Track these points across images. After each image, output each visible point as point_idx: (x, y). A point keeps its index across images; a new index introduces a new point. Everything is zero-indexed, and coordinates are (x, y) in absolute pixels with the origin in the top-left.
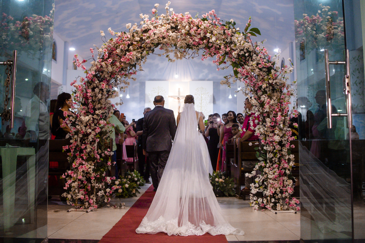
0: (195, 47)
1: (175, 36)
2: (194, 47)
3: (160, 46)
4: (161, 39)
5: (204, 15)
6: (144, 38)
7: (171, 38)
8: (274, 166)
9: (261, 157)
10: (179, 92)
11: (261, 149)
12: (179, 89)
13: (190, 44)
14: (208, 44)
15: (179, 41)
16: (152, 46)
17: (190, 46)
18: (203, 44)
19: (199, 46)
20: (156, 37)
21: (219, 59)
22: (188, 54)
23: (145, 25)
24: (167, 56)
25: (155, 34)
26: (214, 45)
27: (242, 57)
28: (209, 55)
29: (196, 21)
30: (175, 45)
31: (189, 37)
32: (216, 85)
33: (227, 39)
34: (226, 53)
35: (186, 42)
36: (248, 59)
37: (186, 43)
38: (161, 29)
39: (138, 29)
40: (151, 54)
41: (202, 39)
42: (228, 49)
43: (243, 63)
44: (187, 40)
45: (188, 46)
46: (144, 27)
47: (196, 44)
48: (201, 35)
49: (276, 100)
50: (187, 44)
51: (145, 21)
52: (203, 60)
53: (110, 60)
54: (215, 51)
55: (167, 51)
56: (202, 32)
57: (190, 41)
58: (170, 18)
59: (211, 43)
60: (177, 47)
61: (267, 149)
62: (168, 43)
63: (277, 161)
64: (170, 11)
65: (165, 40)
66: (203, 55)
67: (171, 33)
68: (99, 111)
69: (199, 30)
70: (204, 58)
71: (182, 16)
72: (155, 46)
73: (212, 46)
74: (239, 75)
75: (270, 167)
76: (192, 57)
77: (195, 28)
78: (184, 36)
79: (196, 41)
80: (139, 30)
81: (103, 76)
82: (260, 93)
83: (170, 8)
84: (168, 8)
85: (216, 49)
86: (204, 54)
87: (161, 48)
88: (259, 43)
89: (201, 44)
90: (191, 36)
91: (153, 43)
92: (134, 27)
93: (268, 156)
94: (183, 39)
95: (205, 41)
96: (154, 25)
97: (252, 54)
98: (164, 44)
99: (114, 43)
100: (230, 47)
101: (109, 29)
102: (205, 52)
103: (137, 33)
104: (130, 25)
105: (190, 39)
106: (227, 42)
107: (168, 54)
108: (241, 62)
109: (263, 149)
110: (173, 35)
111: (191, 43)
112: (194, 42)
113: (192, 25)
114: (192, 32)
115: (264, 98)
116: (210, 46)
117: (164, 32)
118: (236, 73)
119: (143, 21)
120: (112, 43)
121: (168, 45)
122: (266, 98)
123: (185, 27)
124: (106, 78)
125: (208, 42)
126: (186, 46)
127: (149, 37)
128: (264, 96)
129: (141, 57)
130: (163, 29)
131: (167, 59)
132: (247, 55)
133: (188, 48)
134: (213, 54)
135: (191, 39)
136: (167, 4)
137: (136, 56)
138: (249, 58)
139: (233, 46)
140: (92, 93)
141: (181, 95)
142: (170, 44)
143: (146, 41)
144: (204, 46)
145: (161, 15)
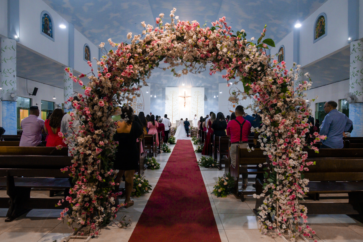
0: (203, 61)
1: (181, 48)
2: (201, 60)
3: (164, 59)
4: (166, 51)
5: (214, 23)
6: (147, 50)
7: (176, 50)
8: (285, 189)
9: (271, 178)
10: (185, 94)
11: (269, 169)
12: (185, 92)
13: (197, 57)
14: (217, 57)
15: (186, 53)
16: (156, 59)
17: (198, 59)
18: (211, 57)
19: (207, 59)
20: (160, 48)
21: (230, 74)
22: (195, 68)
23: (148, 35)
24: (173, 70)
25: (158, 45)
26: (224, 58)
27: (253, 71)
28: (218, 70)
29: (205, 30)
30: (181, 58)
31: (196, 49)
32: (206, 89)
33: (238, 51)
34: (237, 67)
35: (193, 54)
36: (260, 74)
37: (193, 56)
38: (165, 39)
39: (140, 40)
40: (155, 68)
41: (210, 51)
42: (240, 62)
43: (254, 78)
44: (194, 52)
45: (196, 59)
46: (147, 38)
47: (204, 57)
48: (210, 46)
49: (291, 119)
50: (195, 57)
51: (148, 31)
52: (211, 74)
53: (108, 75)
54: (224, 65)
55: (172, 64)
56: (211, 44)
57: (197, 53)
58: (176, 27)
59: (220, 55)
60: (183, 61)
61: (278, 171)
62: (173, 56)
63: (288, 183)
64: (175, 19)
65: (170, 52)
66: (211, 70)
67: (176, 44)
68: (99, 131)
69: (208, 40)
70: (213, 72)
71: (189, 24)
72: (159, 59)
73: (222, 59)
74: (251, 92)
75: (280, 190)
76: (198, 71)
77: (203, 38)
78: (191, 48)
79: (204, 54)
80: (142, 41)
81: (103, 92)
82: (273, 111)
83: (175, 16)
84: (174, 15)
85: (225, 63)
86: (212, 68)
87: (166, 62)
88: (273, 56)
89: (209, 56)
90: (199, 48)
91: (157, 55)
92: (136, 37)
93: (278, 177)
94: (189, 51)
95: (214, 53)
96: (158, 36)
97: (265, 68)
98: (168, 57)
99: (115, 55)
100: (241, 60)
101: (108, 40)
102: (212, 66)
103: (139, 45)
104: (131, 35)
105: (197, 51)
106: (238, 54)
107: (173, 68)
108: (252, 77)
109: (271, 169)
110: (179, 47)
111: (199, 56)
112: (202, 55)
113: (200, 35)
114: (200, 43)
115: (278, 117)
116: (219, 59)
117: (169, 43)
118: (247, 89)
119: (145, 31)
120: (113, 56)
121: (173, 57)
122: (281, 118)
123: (192, 36)
124: (108, 94)
125: (217, 55)
126: (193, 59)
127: (152, 49)
128: (277, 115)
129: (144, 71)
130: (167, 39)
131: (172, 73)
132: (259, 69)
133: (195, 62)
134: (223, 68)
135: (199, 51)
136: (172, 11)
137: (139, 69)
138: (262, 73)
139: (245, 59)
140: (92, 111)
141: (186, 95)
142: (175, 56)
143: (150, 53)
144: (212, 59)
145: (166, 24)
